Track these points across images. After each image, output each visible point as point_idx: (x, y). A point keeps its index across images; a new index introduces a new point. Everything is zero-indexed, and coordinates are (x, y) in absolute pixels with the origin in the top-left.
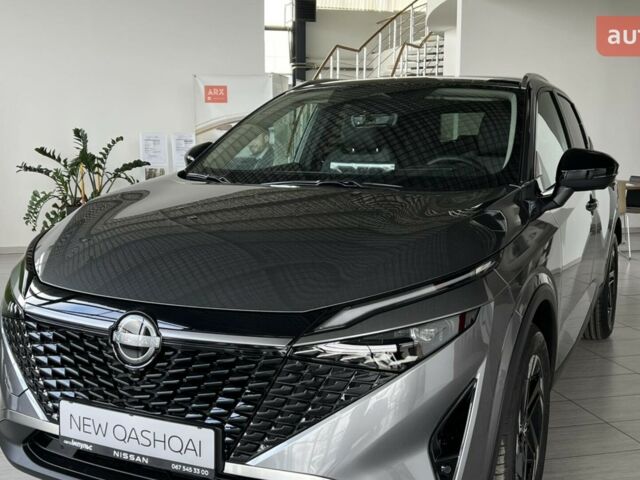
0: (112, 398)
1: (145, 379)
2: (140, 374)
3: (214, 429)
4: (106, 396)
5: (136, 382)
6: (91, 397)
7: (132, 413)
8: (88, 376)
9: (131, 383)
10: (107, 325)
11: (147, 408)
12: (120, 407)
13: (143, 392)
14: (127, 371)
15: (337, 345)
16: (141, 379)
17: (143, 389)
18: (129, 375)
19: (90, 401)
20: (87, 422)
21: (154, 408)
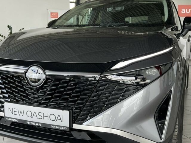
0: (26, 100)
1: (39, 92)
2: (37, 90)
3: (69, 111)
4: (23, 100)
5: (36, 93)
6: (17, 101)
7: (34, 106)
8: (16, 92)
9: (34, 94)
10: (23, 71)
11: (40, 104)
12: (29, 104)
13: (39, 97)
14: (32, 89)
15: (115, 76)
16: (38, 92)
17: (38, 96)
18: (33, 91)
19: (17, 102)
20: (15, 110)
21: (44, 104)
